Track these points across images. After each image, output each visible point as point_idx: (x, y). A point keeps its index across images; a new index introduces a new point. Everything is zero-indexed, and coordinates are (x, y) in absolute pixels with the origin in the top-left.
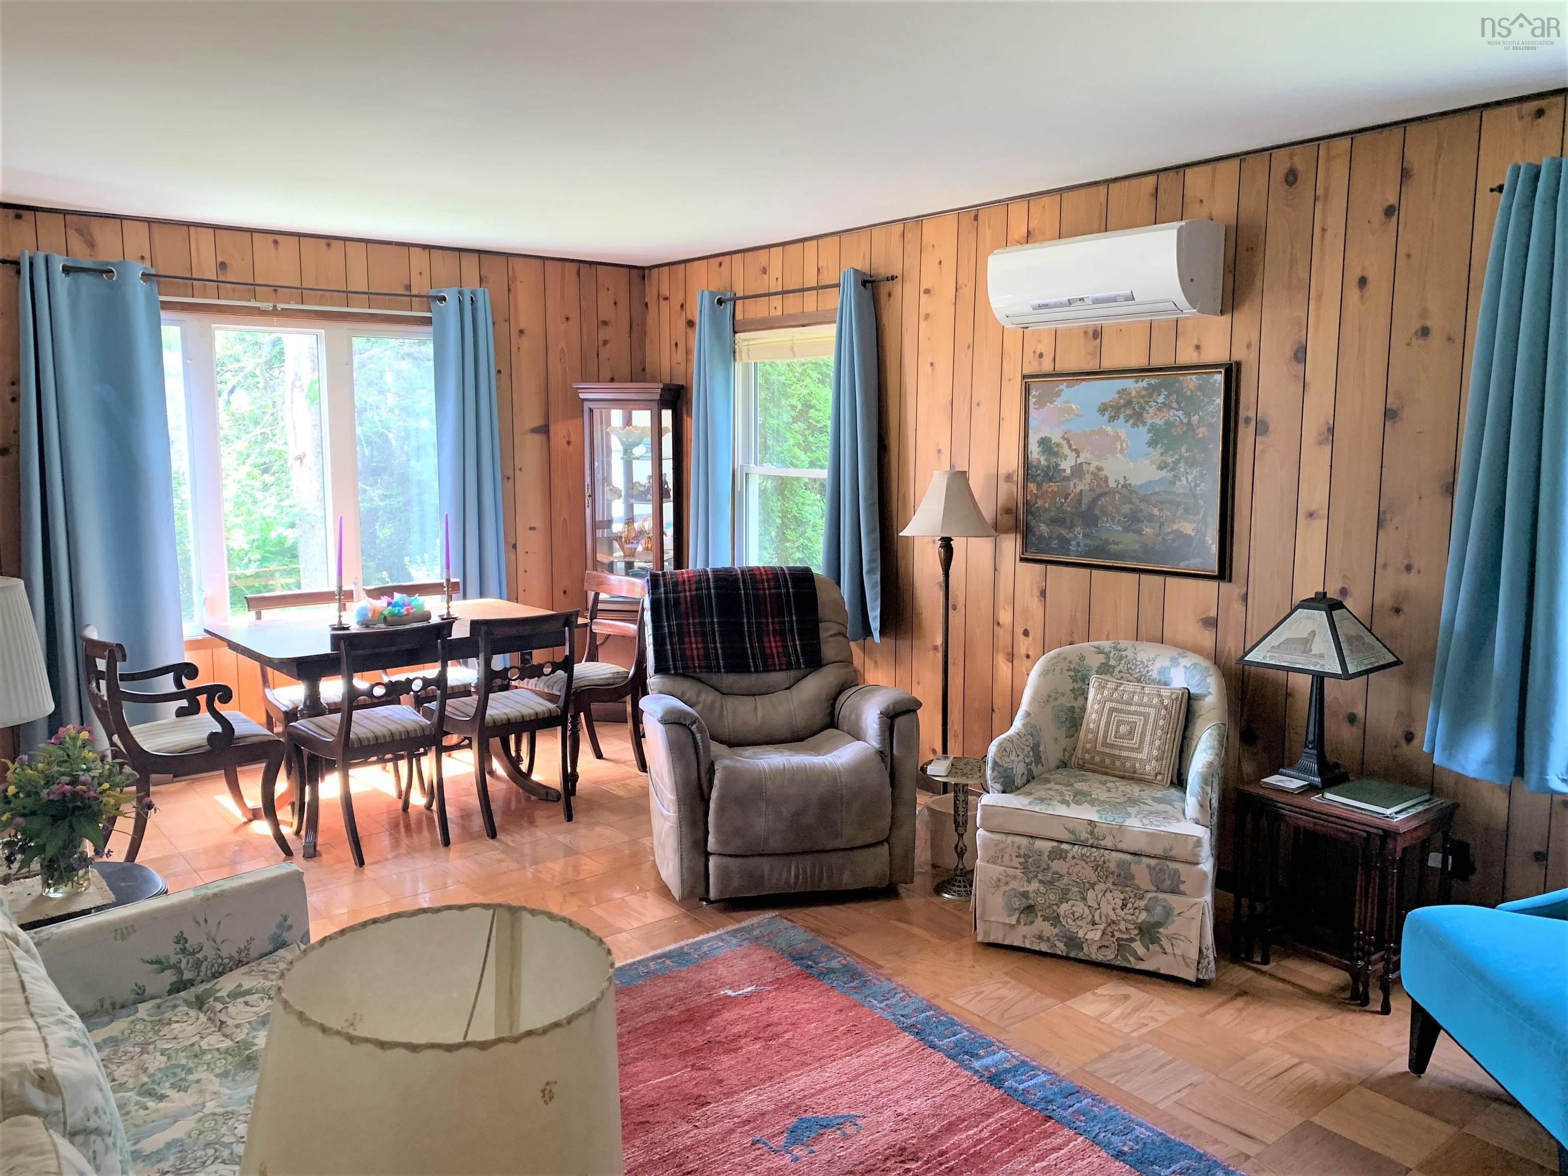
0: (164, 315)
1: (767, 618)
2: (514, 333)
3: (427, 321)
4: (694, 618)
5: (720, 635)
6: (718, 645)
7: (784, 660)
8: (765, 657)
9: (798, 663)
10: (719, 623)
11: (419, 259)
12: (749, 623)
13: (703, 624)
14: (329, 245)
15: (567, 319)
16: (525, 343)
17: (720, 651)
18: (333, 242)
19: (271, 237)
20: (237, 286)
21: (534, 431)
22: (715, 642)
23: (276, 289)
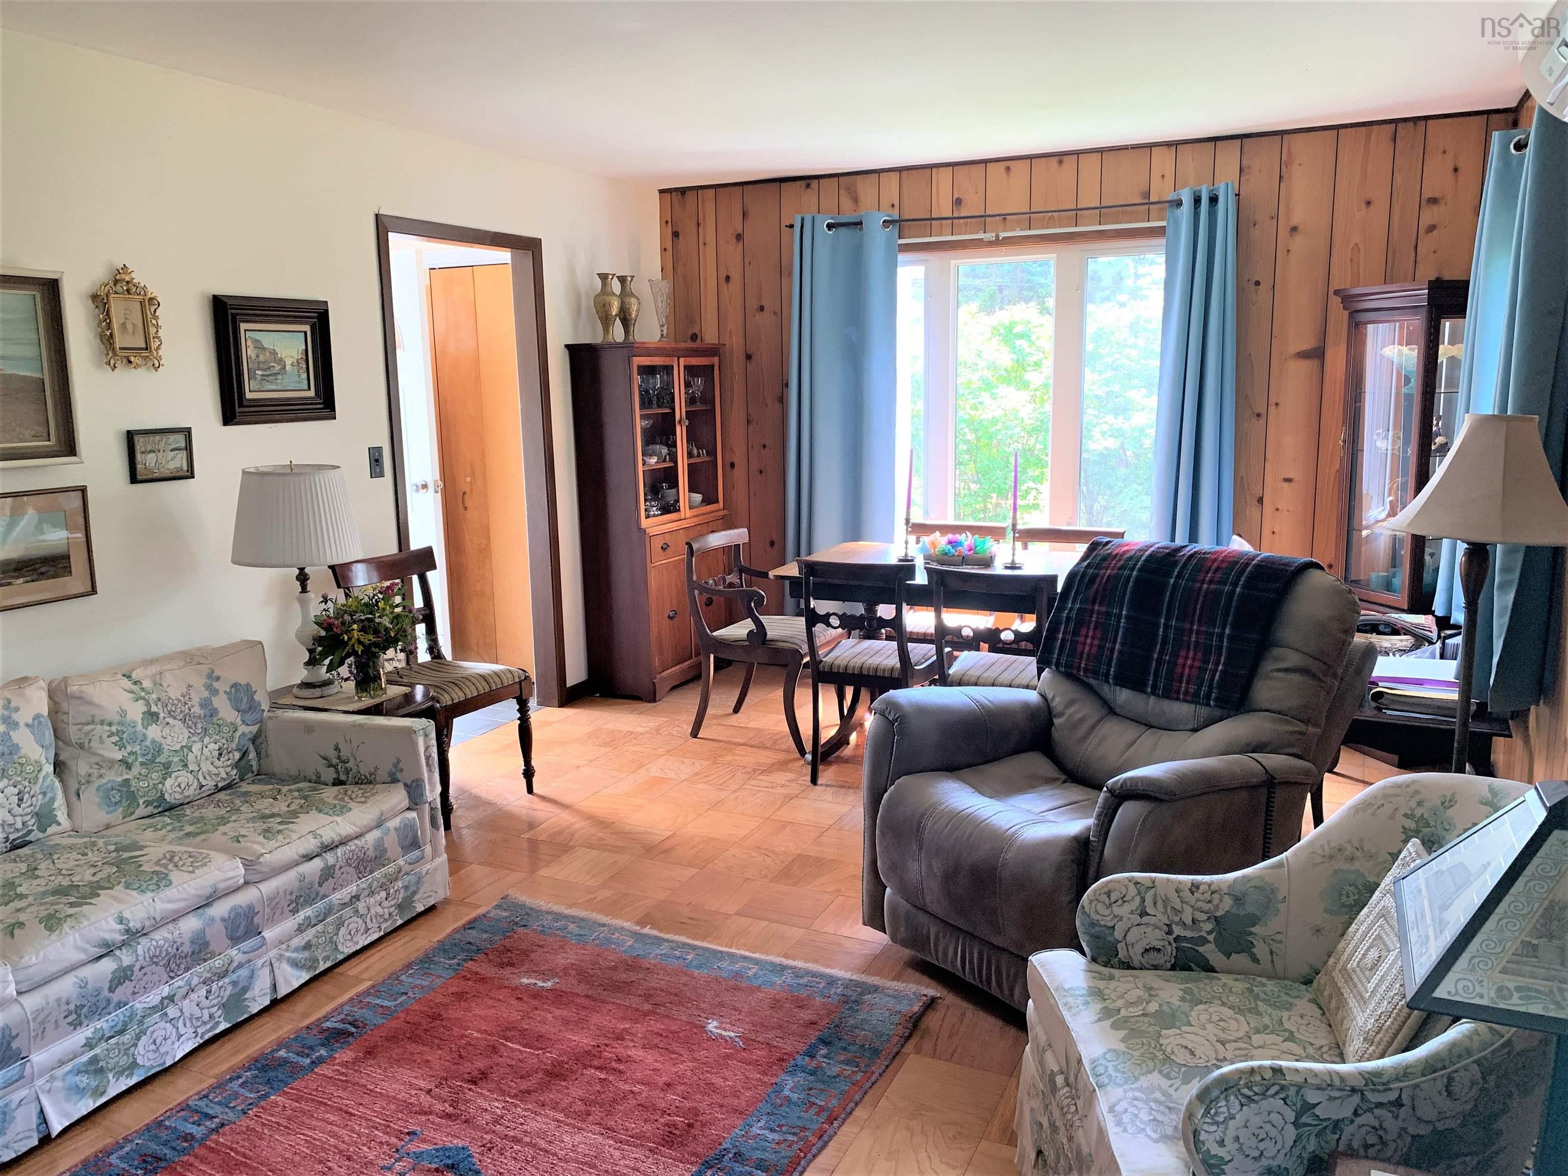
0: (901, 257)
1: (1192, 624)
2: (1283, 232)
3: (1159, 232)
4: (1100, 605)
5: (1124, 635)
6: (1117, 647)
7: (1192, 688)
8: (1170, 677)
9: (1208, 696)
10: (1127, 617)
11: (1163, 161)
12: (1166, 626)
13: (1108, 614)
14: (1060, 162)
15: (1369, 203)
16: (1298, 243)
17: (1116, 654)
18: (1066, 158)
19: (1002, 165)
20: (969, 220)
21: (1304, 355)
22: (1115, 642)
23: (1004, 217)
